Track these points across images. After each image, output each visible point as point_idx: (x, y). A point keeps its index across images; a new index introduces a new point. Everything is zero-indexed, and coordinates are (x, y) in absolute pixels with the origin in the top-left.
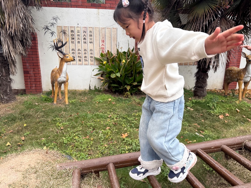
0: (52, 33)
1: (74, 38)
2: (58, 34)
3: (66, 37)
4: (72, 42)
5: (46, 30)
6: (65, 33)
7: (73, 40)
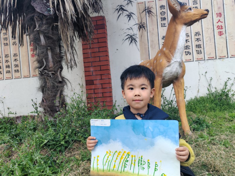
0: (130, 16)
1: (166, 18)
2: (139, 15)
3: (152, 19)
4: (163, 25)
5: (120, 12)
6: (150, 11)
7: (163, 22)
